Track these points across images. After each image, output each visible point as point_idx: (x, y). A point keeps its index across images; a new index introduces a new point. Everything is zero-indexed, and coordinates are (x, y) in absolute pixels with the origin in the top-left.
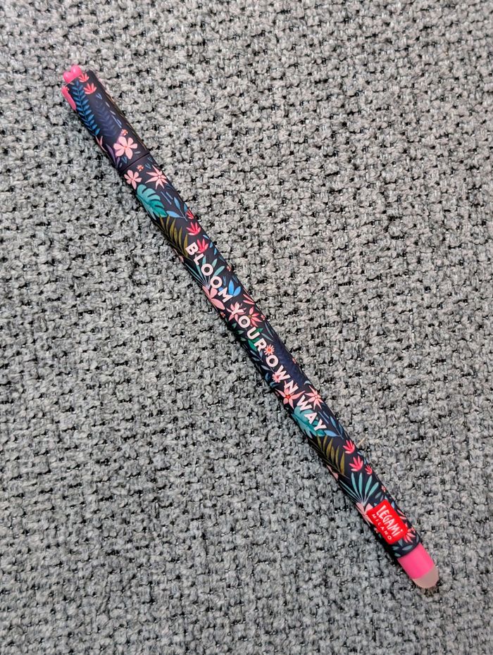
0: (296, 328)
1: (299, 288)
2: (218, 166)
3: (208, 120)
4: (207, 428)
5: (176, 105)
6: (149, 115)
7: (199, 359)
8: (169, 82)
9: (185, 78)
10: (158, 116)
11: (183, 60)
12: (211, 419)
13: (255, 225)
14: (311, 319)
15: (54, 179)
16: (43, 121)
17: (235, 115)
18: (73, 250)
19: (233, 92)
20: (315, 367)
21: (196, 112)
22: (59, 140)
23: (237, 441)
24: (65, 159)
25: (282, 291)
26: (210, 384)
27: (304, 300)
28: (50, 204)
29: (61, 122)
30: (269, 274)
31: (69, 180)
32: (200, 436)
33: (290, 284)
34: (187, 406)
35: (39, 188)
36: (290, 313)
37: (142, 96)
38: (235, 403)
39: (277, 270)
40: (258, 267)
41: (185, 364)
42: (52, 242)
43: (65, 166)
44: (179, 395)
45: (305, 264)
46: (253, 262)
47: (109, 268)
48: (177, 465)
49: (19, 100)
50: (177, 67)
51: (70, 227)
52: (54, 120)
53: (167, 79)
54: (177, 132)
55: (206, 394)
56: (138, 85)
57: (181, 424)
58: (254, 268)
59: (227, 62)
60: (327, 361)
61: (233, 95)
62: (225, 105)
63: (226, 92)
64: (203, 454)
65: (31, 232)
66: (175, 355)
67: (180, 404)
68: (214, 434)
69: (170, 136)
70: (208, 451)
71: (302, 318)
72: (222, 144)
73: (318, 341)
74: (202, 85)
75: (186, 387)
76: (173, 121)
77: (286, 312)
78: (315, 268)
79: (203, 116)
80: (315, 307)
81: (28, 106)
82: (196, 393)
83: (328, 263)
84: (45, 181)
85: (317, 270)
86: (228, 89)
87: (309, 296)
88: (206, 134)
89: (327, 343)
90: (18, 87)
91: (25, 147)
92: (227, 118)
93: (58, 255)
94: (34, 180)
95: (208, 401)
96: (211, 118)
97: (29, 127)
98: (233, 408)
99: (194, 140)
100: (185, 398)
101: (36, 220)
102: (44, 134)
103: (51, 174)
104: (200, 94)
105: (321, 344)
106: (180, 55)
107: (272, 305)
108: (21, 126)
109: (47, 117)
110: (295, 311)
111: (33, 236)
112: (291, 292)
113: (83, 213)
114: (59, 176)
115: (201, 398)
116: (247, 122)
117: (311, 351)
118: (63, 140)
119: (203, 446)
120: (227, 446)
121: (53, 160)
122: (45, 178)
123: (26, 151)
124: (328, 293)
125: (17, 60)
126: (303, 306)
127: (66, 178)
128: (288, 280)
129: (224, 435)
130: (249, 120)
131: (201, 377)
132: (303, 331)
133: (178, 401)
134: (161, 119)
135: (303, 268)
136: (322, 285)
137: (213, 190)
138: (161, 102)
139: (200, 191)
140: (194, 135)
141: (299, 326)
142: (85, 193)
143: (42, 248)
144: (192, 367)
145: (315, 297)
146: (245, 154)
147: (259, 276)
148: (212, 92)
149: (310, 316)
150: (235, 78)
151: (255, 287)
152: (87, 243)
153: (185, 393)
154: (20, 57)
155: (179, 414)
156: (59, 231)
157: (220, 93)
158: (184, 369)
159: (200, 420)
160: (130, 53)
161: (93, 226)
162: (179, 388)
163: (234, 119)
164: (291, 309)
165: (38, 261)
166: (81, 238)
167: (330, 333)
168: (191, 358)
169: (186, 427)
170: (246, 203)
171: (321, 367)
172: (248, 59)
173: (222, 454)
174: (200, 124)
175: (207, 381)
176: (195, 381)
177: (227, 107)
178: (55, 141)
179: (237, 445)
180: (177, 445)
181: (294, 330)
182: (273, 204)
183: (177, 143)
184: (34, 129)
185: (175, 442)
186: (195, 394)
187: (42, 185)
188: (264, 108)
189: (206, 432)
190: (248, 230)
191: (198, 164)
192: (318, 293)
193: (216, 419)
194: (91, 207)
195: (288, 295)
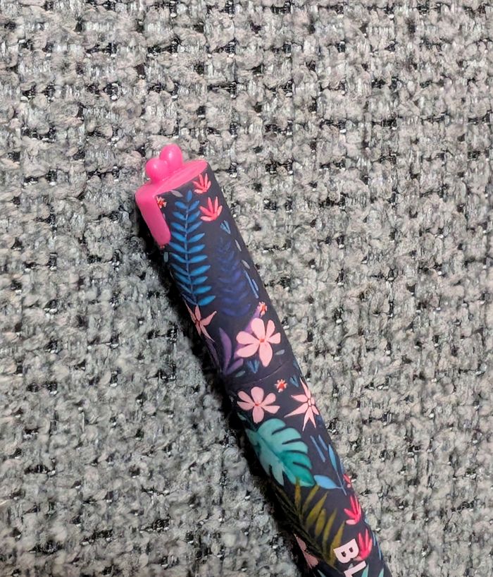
3: (381, 276)
5: (328, 240)
6: (279, 255)
8: (323, 192)
9: (353, 188)
10: (294, 260)
11: (354, 151)
15: (78, 375)
16: (74, 250)
21: (362, 257)
22: (99, 294)
24: (106, 334)
29: (109, 254)
31: (108, 376)
35: (45, 393)
37: (271, 213)
43: (104, 349)
50: (343, 164)
52: (94, 249)
53: (321, 185)
54: (322, 294)
56: (266, 191)
65: (15, 487)
69: (311, 300)
72: (397, 323)
74: (379, 204)
76: (318, 270)
79: (375, 268)
81: (45, 213)
84: (60, 378)
86: (420, 218)
88: (374, 300)
90: (31, 168)
91: (28, 302)
92: (410, 274)
94: (37, 373)
97: (43, 258)
99: (350, 312)
102: (73, 279)
103: (74, 363)
104: (374, 222)
106: (350, 141)
108: (26, 256)
109: (83, 241)
111: (19, 494)
113: (122, 448)
114: (89, 368)
118: (107, 293)
121: (82, 334)
122: (61, 372)
123: (28, 312)
127: (102, 373)
134: (299, 266)
138: (304, 230)
142: (133, 405)
152: (121, 508)
160: (260, 122)
178: (92, 294)
183: (320, 315)
187: (52, 386)
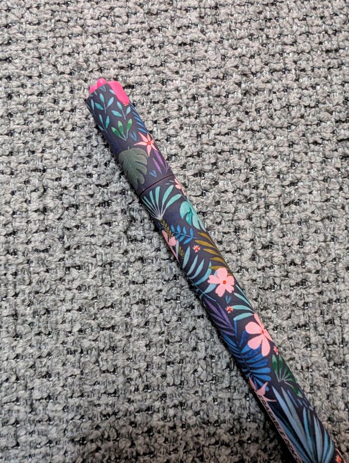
0: (303, 301)
1: (309, 258)
2: (225, 123)
3: (217, 78)
4: (198, 409)
5: (185, 61)
6: (158, 69)
7: (194, 328)
8: (180, 39)
9: (196, 36)
10: (166, 71)
11: (195, 21)
12: (203, 399)
13: (262, 186)
14: (321, 293)
15: (55, 125)
16: (50, 69)
17: (245, 75)
18: (67, 200)
19: (244, 53)
20: (323, 348)
21: (205, 68)
22: (64, 88)
23: (231, 426)
24: (68, 106)
25: (289, 259)
26: (205, 359)
27: (314, 271)
28: (48, 151)
29: (68, 71)
30: (276, 239)
31: (70, 127)
32: (190, 418)
33: (298, 252)
34: (178, 382)
35: (39, 133)
36: (297, 284)
37: (152, 51)
38: (231, 382)
39: (284, 236)
40: (264, 231)
41: (179, 333)
42: (45, 190)
43: (67, 114)
44: (170, 369)
45: (316, 232)
46: (258, 225)
47: (103, 220)
48: (162, 450)
49: (29, 49)
50: (188, 27)
51: (66, 175)
52: (61, 68)
53: (178, 37)
54: (185, 87)
55: (200, 369)
56: (148, 41)
57: (169, 402)
58: (260, 232)
59: (238, 25)
60: (337, 342)
61: (244, 56)
62: (235, 64)
63: (237, 53)
64: (193, 440)
65: (25, 178)
66: (168, 322)
67: (169, 379)
68: (205, 417)
69: (178, 90)
70: (198, 436)
71: (311, 291)
72: (231, 101)
73: (327, 318)
74: (213, 44)
75: (178, 360)
76: (181, 76)
77: (293, 283)
78: (326, 237)
79: (213, 73)
80: (325, 279)
81: (37, 55)
82: (189, 367)
83: (341, 232)
84: (45, 127)
85: (329, 239)
86: (239, 50)
87: (319, 267)
88: (215, 90)
89: (337, 322)
90: (29, 36)
91: (29, 93)
92: (236, 77)
93: (50, 202)
94: (35, 125)
95: (202, 378)
96: (221, 76)
97: (36, 74)
98: (229, 387)
99: (202, 96)
100: (176, 373)
101: (31, 165)
102: (50, 81)
103: (52, 120)
104: (211, 52)
105: (331, 322)
106: (193, 16)
107: (278, 274)
108: (27, 73)
109: (55, 66)
110: (303, 283)
111: (27, 182)
112: (298, 261)
113: (80, 162)
114: (60, 122)
115: (193, 373)
116: (257, 82)
117: (320, 329)
118: (68, 89)
119: (193, 430)
120: (219, 431)
121: (56, 107)
122: (46, 124)
123: (30, 97)
124: (340, 265)
125: (31, 13)
126: (312, 277)
127: (66, 125)
128: (296, 248)
129: (216, 418)
130: (260, 81)
131: (195, 349)
132: (311, 305)
133: (168, 375)
134: (169, 73)
135: (313, 236)
136: (333, 256)
137: (219, 147)
138: (171, 57)
139: (206, 147)
140: (202, 91)
141: (307, 300)
142: (85, 141)
143: (35, 195)
144: (185, 337)
145: (325, 269)
146: (254, 114)
147: (265, 241)
148: (223, 51)
149: (320, 289)
150: (247, 40)
151: (260, 252)
152: (82, 193)
153: (176, 366)
154: (35, 10)
155: (168, 391)
156: (54, 178)
157: (230, 52)
158: (177, 339)
159: (191, 399)
160: (143, 12)
161: (90, 175)
162: (170, 360)
163: (244, 78)
164: (299, 280)
165: (29, 208)
166: (76, 187)
167: (341, 311)
168: (185, 326)
169: (175, 406)
170: (253, 163)
171: (331, 348)
172: (260, 24)
173: (213, 440)
174: (209, 80)
175: (201, 354)
176: (188, 354)
177: (236, 67)
178: (60, 89)
179: (231, 430)
180: (164, 426)
181: (301, 303)
182: (282, 165)
183: (185, 97)
184: (40, 76)
185: (162, 423)
186: (188, 369)
187: (42, 131)
188: (275, 70)
189: (197, 413)
190: (254, 191)
191: (205, 120)
192: (329, 264)
193: (209, 399)
194: (89, 156)
195: (295, 265)
